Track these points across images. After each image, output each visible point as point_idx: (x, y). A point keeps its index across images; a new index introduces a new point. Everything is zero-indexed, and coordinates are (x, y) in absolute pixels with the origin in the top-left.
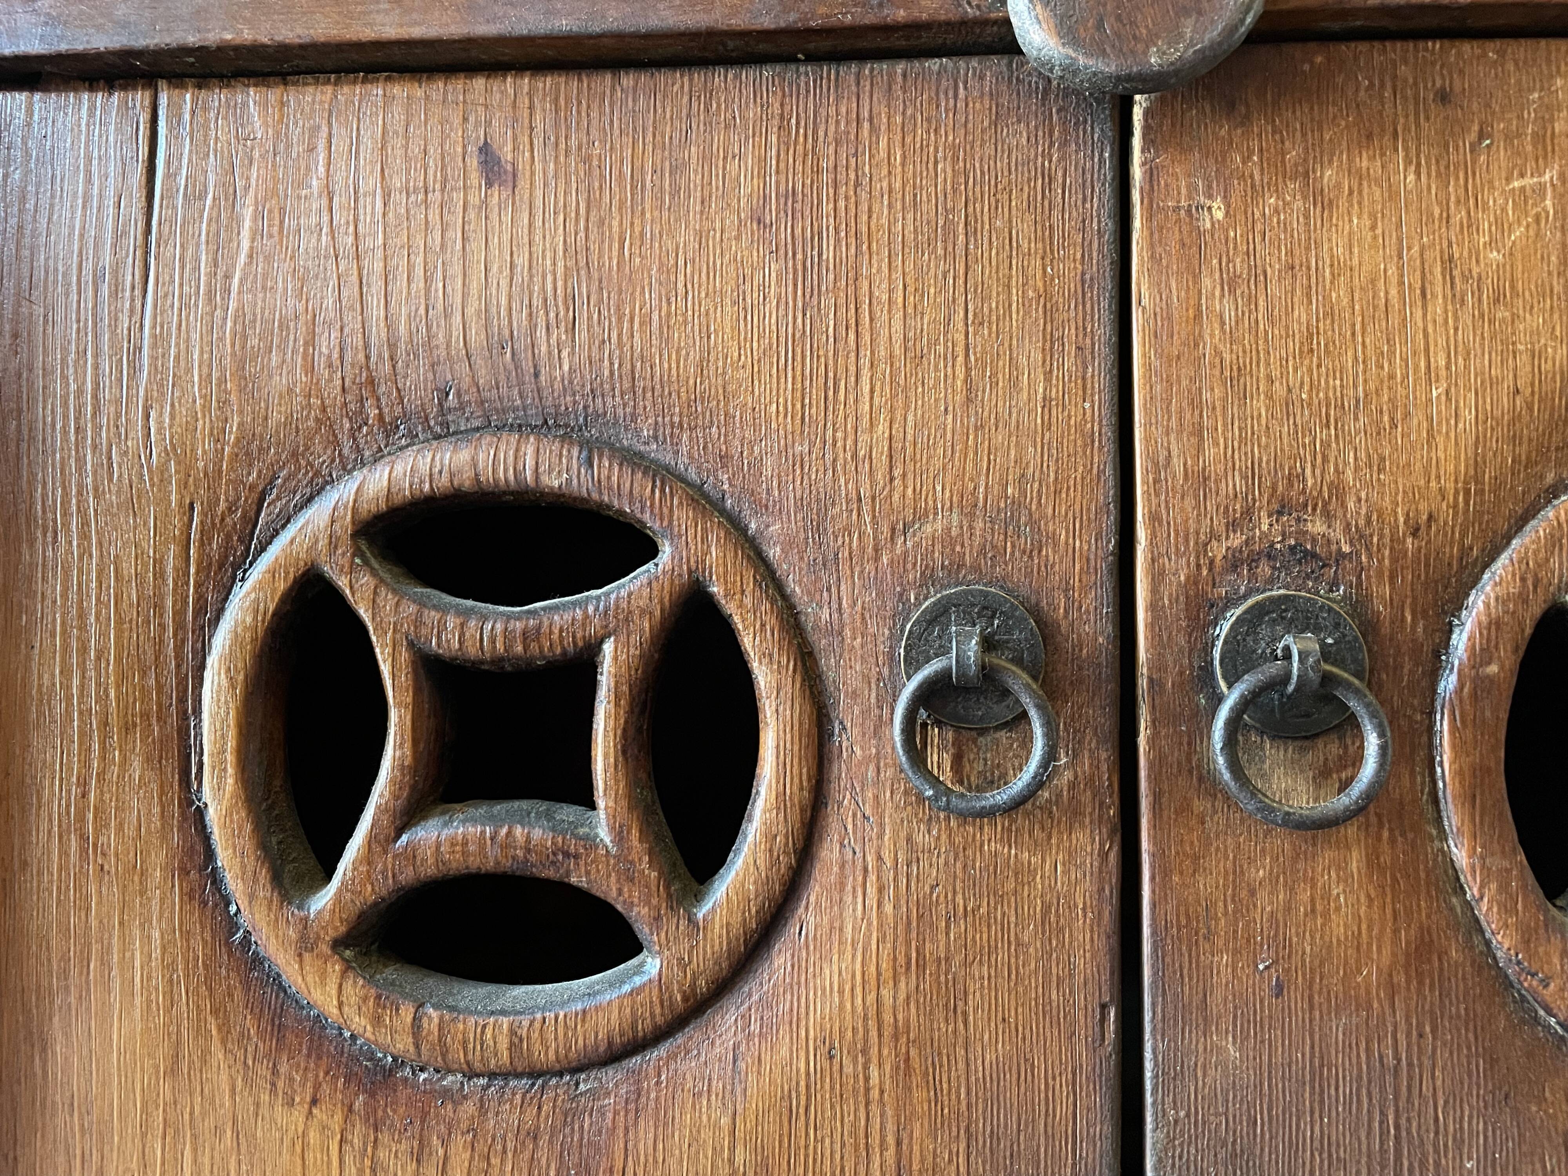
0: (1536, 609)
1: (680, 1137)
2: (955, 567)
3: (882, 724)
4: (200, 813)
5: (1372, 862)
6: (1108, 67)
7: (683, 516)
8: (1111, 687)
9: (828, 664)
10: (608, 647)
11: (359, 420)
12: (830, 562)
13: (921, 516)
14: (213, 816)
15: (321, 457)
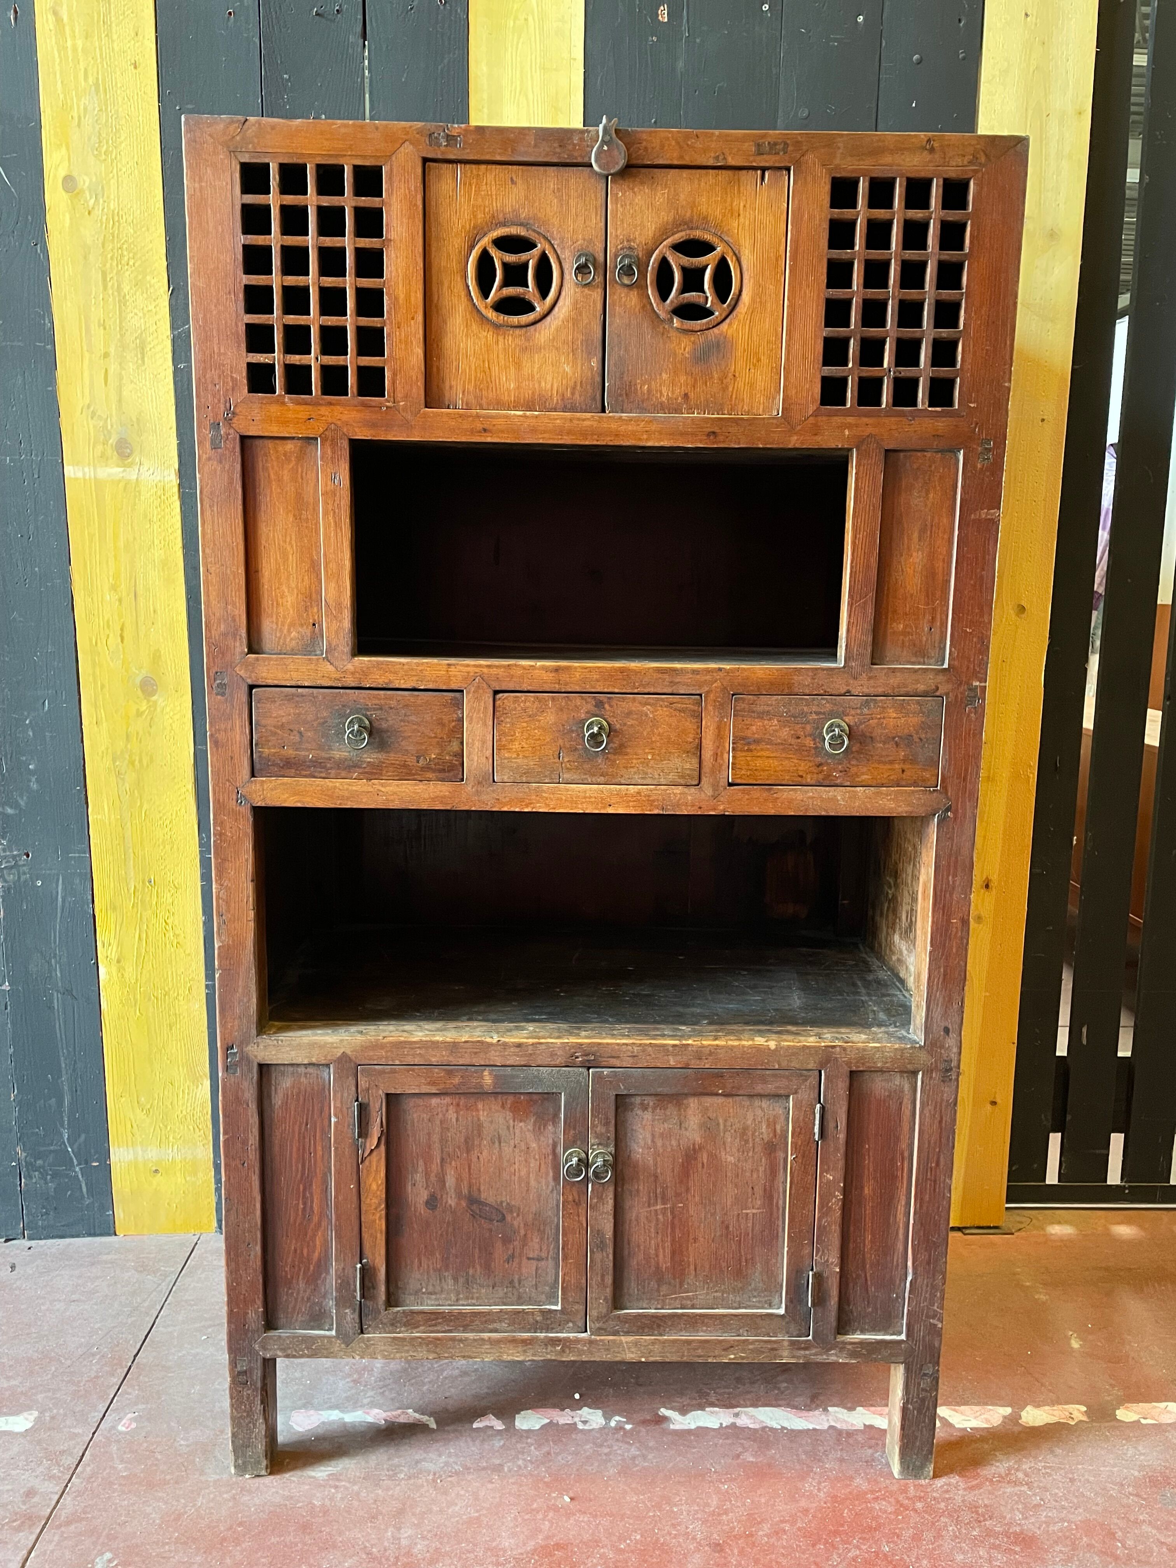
0: (661, 256)
1: (542, 335)
2: (582, 249)
3: (571, 273)
4: (468, 287)
5: (638, 294)
6: (605, 172)
7: (542, 240)
8: (603, 267)
9: (563, 264)
10: (531, 262)
11: (492, 223)
12: (564, 248)
13: (577, 241)
14: (471, 288)
15: (486, 229)
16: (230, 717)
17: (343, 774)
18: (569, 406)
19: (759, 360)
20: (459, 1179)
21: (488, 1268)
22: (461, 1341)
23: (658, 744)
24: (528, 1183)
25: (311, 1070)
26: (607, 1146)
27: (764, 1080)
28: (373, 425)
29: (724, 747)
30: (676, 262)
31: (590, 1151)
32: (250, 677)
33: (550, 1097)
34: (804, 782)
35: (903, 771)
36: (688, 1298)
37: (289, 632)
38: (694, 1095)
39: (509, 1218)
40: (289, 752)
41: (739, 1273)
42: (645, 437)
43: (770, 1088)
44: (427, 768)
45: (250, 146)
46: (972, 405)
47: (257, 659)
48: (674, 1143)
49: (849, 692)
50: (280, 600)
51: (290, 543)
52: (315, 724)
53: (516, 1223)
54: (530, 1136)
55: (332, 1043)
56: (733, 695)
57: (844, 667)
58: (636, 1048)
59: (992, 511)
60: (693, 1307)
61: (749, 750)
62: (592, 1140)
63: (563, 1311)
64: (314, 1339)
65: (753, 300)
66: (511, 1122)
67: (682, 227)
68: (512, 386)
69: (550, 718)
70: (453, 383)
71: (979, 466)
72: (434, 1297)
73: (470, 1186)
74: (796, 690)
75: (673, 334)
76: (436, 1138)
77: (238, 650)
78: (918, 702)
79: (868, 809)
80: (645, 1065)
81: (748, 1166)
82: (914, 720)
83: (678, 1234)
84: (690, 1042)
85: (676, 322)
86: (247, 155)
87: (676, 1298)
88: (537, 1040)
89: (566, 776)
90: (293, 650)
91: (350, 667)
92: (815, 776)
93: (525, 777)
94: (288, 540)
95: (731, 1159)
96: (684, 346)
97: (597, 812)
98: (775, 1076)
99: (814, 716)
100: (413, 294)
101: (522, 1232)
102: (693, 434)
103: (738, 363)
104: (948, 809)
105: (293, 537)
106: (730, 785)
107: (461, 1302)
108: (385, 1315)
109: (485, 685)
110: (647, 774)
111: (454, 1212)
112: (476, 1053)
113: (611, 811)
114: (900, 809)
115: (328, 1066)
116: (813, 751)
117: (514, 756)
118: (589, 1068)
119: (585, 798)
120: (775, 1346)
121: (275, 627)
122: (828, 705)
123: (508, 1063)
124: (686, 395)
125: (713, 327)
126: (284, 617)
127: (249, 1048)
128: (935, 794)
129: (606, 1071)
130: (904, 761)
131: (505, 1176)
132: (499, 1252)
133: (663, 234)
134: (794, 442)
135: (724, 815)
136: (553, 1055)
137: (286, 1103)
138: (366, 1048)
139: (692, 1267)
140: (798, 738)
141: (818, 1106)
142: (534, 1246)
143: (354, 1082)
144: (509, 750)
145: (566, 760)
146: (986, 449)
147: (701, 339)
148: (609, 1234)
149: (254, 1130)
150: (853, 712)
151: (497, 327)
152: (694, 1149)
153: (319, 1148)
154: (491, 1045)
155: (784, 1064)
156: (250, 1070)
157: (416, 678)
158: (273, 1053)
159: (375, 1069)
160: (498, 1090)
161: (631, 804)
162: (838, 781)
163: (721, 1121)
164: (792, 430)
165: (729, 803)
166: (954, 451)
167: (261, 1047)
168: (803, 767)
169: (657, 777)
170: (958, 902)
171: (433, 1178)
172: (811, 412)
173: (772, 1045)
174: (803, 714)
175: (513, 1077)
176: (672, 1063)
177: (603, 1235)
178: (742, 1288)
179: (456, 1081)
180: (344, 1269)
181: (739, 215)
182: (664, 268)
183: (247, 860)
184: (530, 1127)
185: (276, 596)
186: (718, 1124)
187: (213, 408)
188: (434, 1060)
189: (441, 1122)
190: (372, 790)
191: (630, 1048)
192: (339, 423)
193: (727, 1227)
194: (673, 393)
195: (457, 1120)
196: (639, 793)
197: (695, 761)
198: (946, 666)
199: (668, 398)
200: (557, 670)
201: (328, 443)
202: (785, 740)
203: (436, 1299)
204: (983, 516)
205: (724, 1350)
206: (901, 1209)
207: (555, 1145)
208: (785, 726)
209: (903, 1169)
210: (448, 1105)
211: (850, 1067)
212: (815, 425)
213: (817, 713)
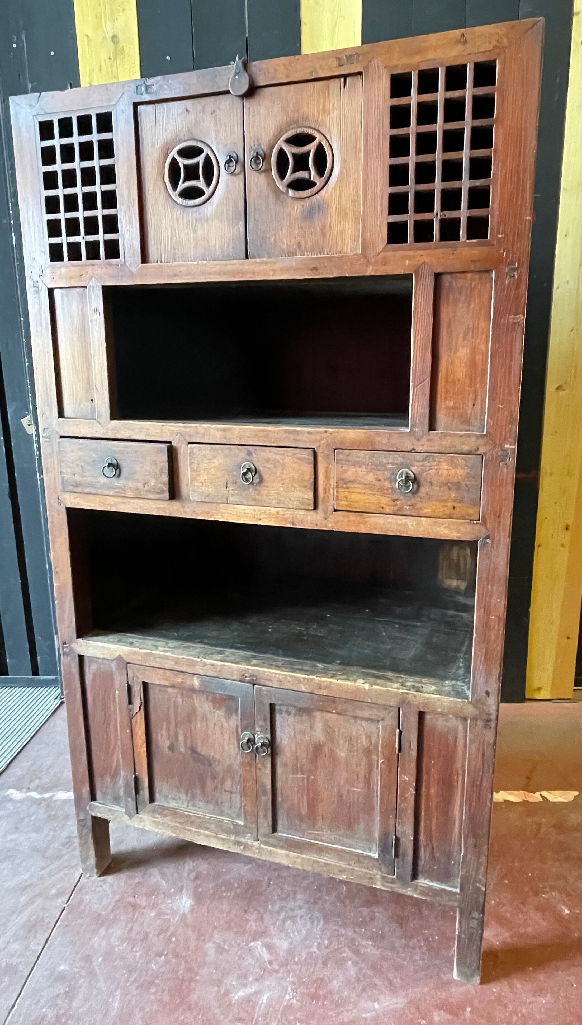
0: (280, 148)
1: (208, 211)
2: (229, 149)
4: (165, 183)
5: (266, 176)
7: (206, 147)
9: (219, 160)
10: (200, 162)
11: (175, 140)
12: (219, 150)
13: (227, 145)
14: (167, 184)
15: (172, 145)
18: (226, 256)
19: (346, 214)
20: (185, 738)
21: (203, 791)
23: (287, 481)
24: (224, 747)
25: (105, 662)
26: (265, 733)
27: (362, 709)
28: (116, 277)
29: (330, 485)
30: (289, 150)
31: (256, 735)
32: (61, 432)
33: (232, 698)
34: (384, 512)
35: (454, 508)
36: (318, 834)
37: (80, 405)
38: (318, 710)
39: (214, 765)
40: (77, 478)
41: (350, 827)
42: (271, 273)
43: (366, 714)
44: (151, 490)
46: (500, 236)
47: (63, 421)
48: (307, 738)
49: (414, 449)
50: (74, 385)
52: (89, 461)
53: (218, 769)
54: (223, 719)
55: (112, 649)
56: (335, 449)
57: (410, 432)
58: (281, 676)
59: (517, 316)
60: (322, 841)
61: (347, 488)
62: (257, 729)
63: (245, 826)
65: (341, 172)
66: (212, 709)
67: (293, 126)
68: (192, 246)
69: (219, 461)
70: (159, 246)
71: (507, 282)
72: (175, 801)
73: (192, 742)
74: (377, 447)
75: (289, 201)
76: (172, 711)
77: (53, 416)
78: (464, 459)
79: (429, 533)
80: (287, 688)
81: (354, 761)
82: (460, 472)
83: (311, 794)
84: (314, 677)
85: (291, 193)
87: (311, 833)
88: (221, 663)
89: (231, 499)
91: (110, 426)
92: (392, 507)
93: (207, 498)
95: (343, 755)
96: (297, 209)
97: (252, 523)
98: (369, 706)
99: (390, 466)
101: (222, 775)
102: (303, 270)
103: (332, 218)
104: (487, 537)
105: (77, 348)
106: (335, 510)
108: (150, 806)
109: (183, 439)
110: (280, 500)
111: (184, 755)
112: (188, 666)
113: (260, 523)
114: (452, 535)
115: (113, 661)
116: (390, 490)
117: (201, 484)
118: (254, 685)
119: (245, 513)
120: (372, 877)
121: (70, 401)
122: (399, 458)
123: (207, 674)
124: (299, 244)
125: (315, 194)
126: (77, 396)
127: (73, 645)
128: (477, 525)
129: (264, 688)
130: (455, 501)
131: (210, 740)
132: (210, 785)
133: (279, 133)
134: (370, 271)
135: (332, 531)
136: (232, 674)
138: (131, 654)
139: (321, 817)
140: (380, 480)
141: (398, 730)
142: (228, 784)
143: (126, 672)
144: (197, 481)
145: (231, 489)
146: (512, 269)
147: (308, 202)
148: (269, 786)
150: (417, 464)
151: (182, 207)
152: (320, 745)
154: (197, 662)
155: (374, 700)
156: (74, 658)
157: (144, 434)
158: (85, 649)
159: (136, 667)
160: (203, 690)
161: (273, 519)
162: (408, 513)
163: (336, 730)
164: (368, 263)
165: (336, 523)
166: (488, 271)
167: (79, 645)
168: (385, 501)
169: (287, 503)
170: (495, 604)
171: (172, 734)
172: (381, 249)
173: (365, 687)
174: (383, 465)
175: (211, 683)
176: (303, 689)
177: (265, 787)
178: (352, 836)
179: (179, 680)
181: (329, 113)
182: (282, 156)
183: (66, 538)
184: (223, 714)
185: (72, 383)
188: (166, 666)
191: (277, 676)
192: (97, 276)
193: (342, 797)
194: (290, 242)
195: (183, 702)
196: (278, 513)
197: (312, 493)
198: (485, 433)
199: (288, 246)
200: (224, 430)
202: (370, 481)
203: (177, 803)
204: (511, 321)
205: (340, 871)
207: (237, 727)
208: (370, 472)
209: (458, 781)
210: (177, 693)
211: (418, 708)
212: (384, 258)
213: (393, 464)
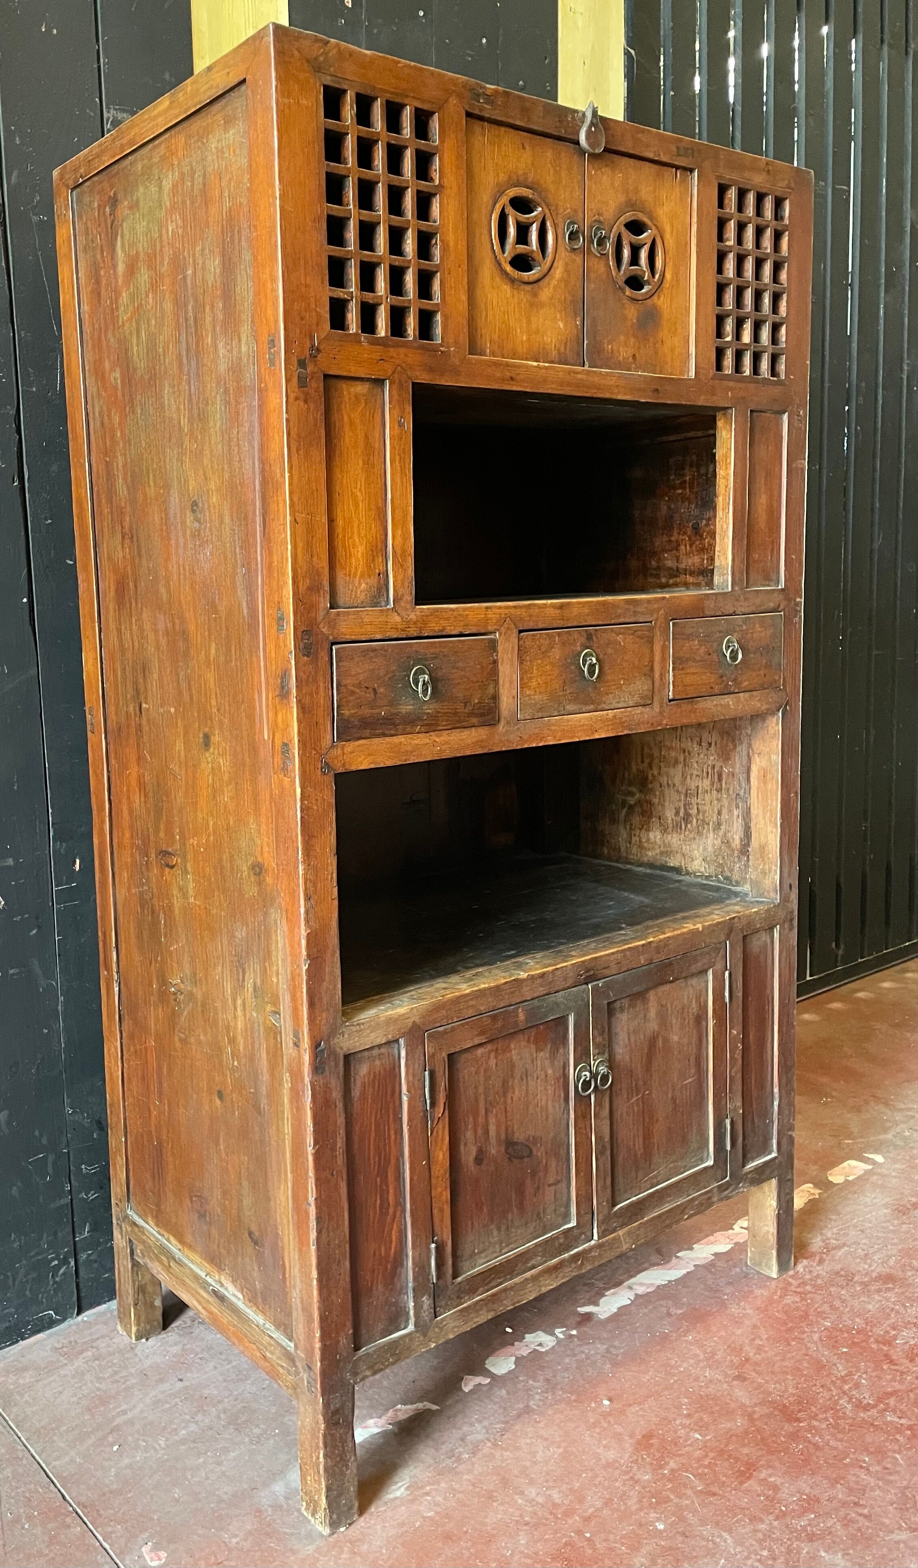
0: (618, 232)
1: (545, 292)
2: (570, 217)
3: (563, 238)
4: (492, 239)
5: (605, 261)
7: (543, 204)
9: (557, 229)
10: (534, 223)
11: (514, 183)
12: (559, 213)
13: (566, 209)
14: (494, 239)
15: (505, 189)
16: (315, 680)
17: (408, 729)
18: (563, 360)
20: (498, 1127)
21: (521, 1207)
22: (511, 1288)
23: (629, 670)
24: (547, 1109)
25: (383, 1050)
27: (695, 960)
28: (431, 370)
29: (667, 667)
30: (628, 238)
31: (592, 1063)
32: (332, 634)
33: (561, 1020)
35: (764, 676)
36: (652, 1178)
37: (360, 584)
38: (654, 987)
39: (534, 1150)
40: (366, 712)
41: (684, 1140)
42: (616, 391)
43: (698, 966)
44: (471, 714)
45: (332, 69)
47: (335, 614)
48: (642, 1037)
49: (734, 612)
50: (352, 550)
51: (360, 490)
52: (386, 679)
53: (539, 1154)
54: (548, 1064)
55: (404, 1015)
56: (672, 621)
57: (731, 591)
58: (620, 955)
60: (660, 1183)
61: (683, 669)
62: (593, 1052)
63: (577, 1225)
64: (395, 1342)
66: (535, 1055)
67: (632, 209)
68: (524, 338)
69: (556, 653)
70: (483, 332)
72: (483, 1255)
73: (507, 1129)
74: (707, 613)
75: (626, 301)
76: (481, 1089)
77: (322, 605)
78: (770, 617)
80: (626, 969)
81: (686, 1041)
82: (770, 632)
83: (647, 1119)
84: (652, 939)
85: (627, 291)
86: (329, 78)
87: (648, 1180)
88: (554, 967)
89: (570, 707)
90: (362, 602)
91: (413, 616)
92: (721, 685)
93: (541, 712)
94: (359, 487)
95: (676, 1038)
96: (632, 313)
97: (588, 738)
98: (702, 954)
100: (459, 242)
101: (544, 1161)
102: (644, 390)
103: (664, 331)
104: (787, 704)
105: (363, 482)
106: (670, 701)
107: (503, 1251)
108: (452, 1290)
109: (513, 626)
110: (620, 698)
111: (495, 1161)
112: (512, 993)
113: (597, 736)
114: (762, 707)
115: (397, 1041)
116: (718, 665)
117: (532, 693)
118: (589, 983)
119: (580, 726)
120: (710, 1195)
121: (348, 579)
122: (725, 624)
123: (535, 995)
124: (634, 355)
125: (649, 297)
126: (356, 568)
127: (336, 1040)
128: (781, 692)
129: (601, 983)
130: (765, 668)
131: (531, 1110)
132: (529, 1189)
133: (620, 212)
134: (702, 401)
135: (667, 729)
136: (565, 978)
137: (363, 1093)
138: (431, 1011)
139: (657, 1148)
140: (709, 654)
141: (727, 973)
142: (554, 1171)
143: (423, 1051)
144: (529, 688)
145: (567, 692)
147: (639, 306)
149: (341, 1132)
150: (738, 629)
151: (512, 281)
152: (654, 1038)
153: (392, 1132)
154: (523, 980)
155: (707, 942)
156: (338, 1066)
157: (462, 624)
158: (356, 1039)
159: (439, 1032)
160: (530, 1025)
161: (610, 728)
162: (732, 690)
163: (669, 1006)
164: (701, 390)
165: (670, 717)
166: (782, 413)
167: (346, 1036)
168: (711, 679)
169: (626, 700)
171: (480, 1132)
172: (710, 376)
173: (699, 926)
174: (712, 634)
175: (539, 1008)
176: (641, 962)
177: (604, 1140)
178: (686, 1153)
179: (499, 1024)
180: (420, 1254)
181: (663, 204)
182: (619, 242)
183: (330, 834)
184: (548, 1055)
185: (349, 546)
186: (667, 1010)
187: (300, 343)
188: (482, 1008)
189: (485, 1071)
190: (428, 741)
191: (615, 955)
192: (404, 365)
193: (675, 1101)
194: (626, 351)
195: (496, 1064)
197: (650, 682)
198: (783, 587)
199: (624, 358)
200: (561, 607)
201: (395, 387)
202: (704, 657)
203: (486, 1257)
206: (769, 1045)
207: (564, 1067)
208: (702, 645)
210: (489, 1053)
211: (744, 932)
212: (713, 387)
213: (720, 632)
